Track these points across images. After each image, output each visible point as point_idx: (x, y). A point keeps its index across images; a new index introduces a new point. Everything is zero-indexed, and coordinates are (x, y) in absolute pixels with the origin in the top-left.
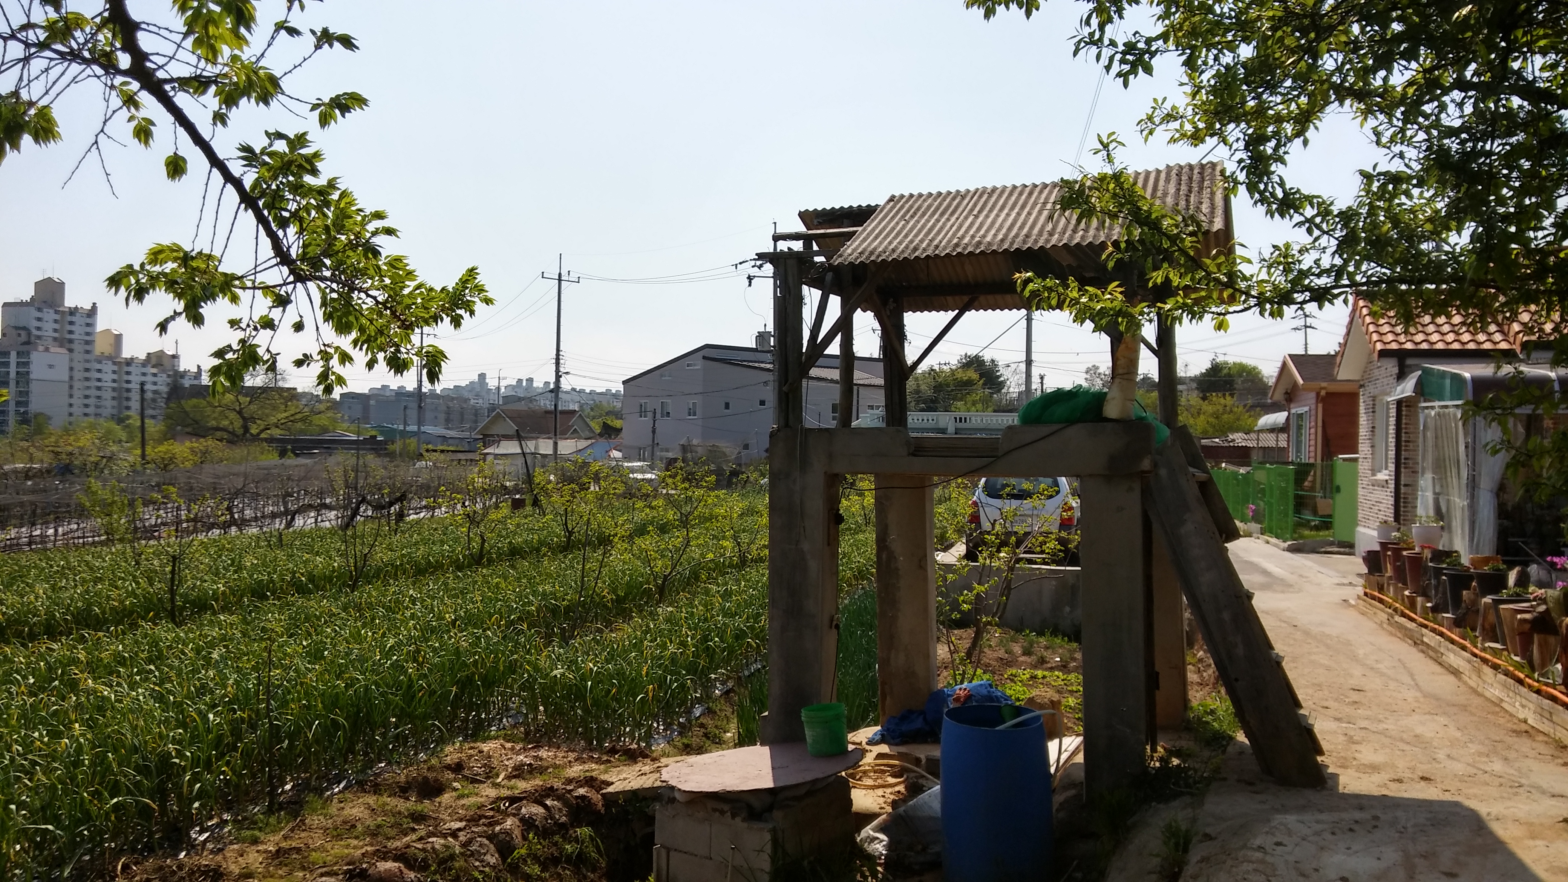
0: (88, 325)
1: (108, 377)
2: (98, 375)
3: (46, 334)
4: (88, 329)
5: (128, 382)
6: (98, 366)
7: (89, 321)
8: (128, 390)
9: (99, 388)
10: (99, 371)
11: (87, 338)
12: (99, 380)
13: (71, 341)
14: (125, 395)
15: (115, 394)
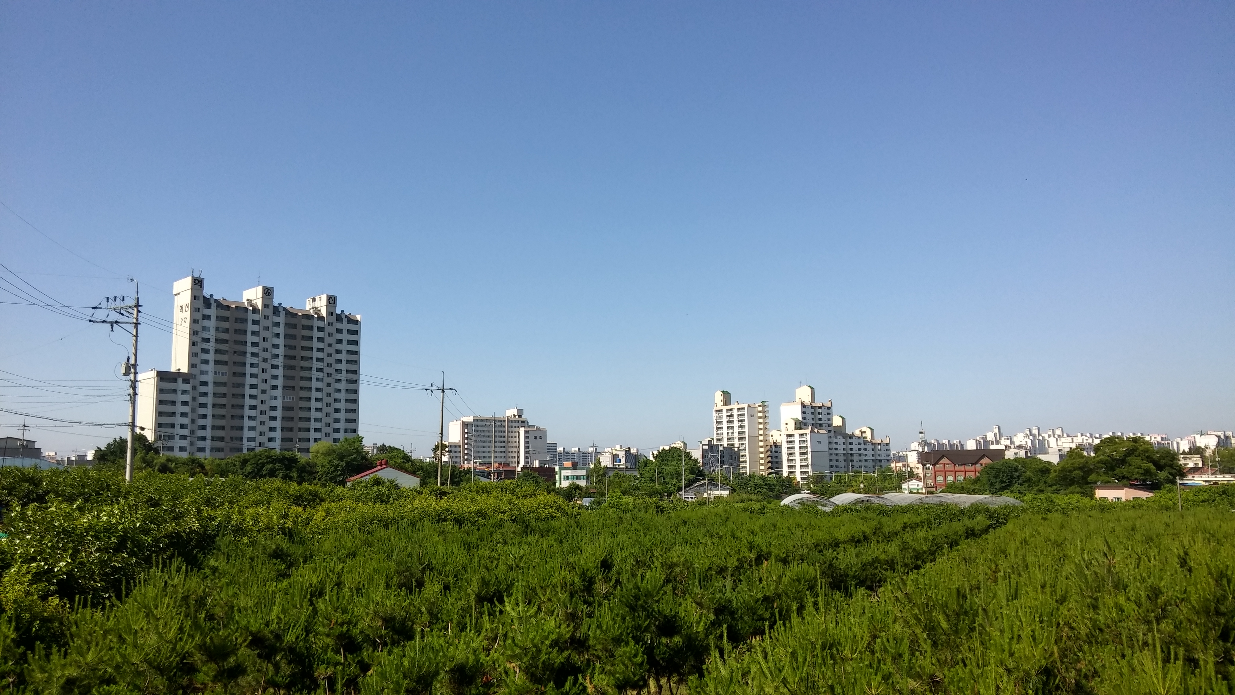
0: (829, 414)
1: (841, 447)
2: (836, 446)
3: (808, 421)
4: (829, 417)
5: (851, 449)
6: (836, 440)
7: (829, 411)
8: (852, 455)
9: (837, 454)
10: (836, 443)
11: (829, 422)
12: (836, 449)
13: (821, 425)
14: (850, 458)
15: (845, 458)
